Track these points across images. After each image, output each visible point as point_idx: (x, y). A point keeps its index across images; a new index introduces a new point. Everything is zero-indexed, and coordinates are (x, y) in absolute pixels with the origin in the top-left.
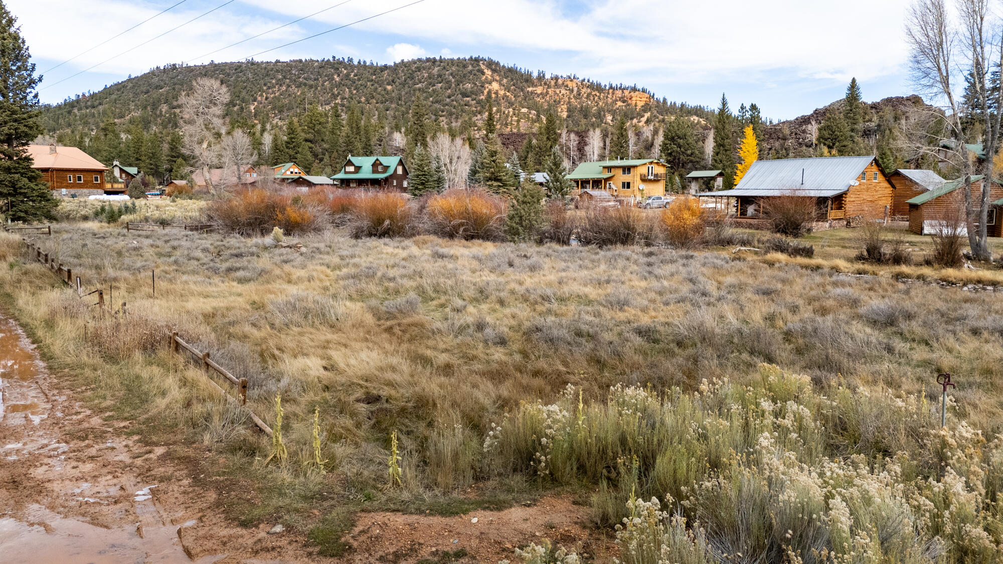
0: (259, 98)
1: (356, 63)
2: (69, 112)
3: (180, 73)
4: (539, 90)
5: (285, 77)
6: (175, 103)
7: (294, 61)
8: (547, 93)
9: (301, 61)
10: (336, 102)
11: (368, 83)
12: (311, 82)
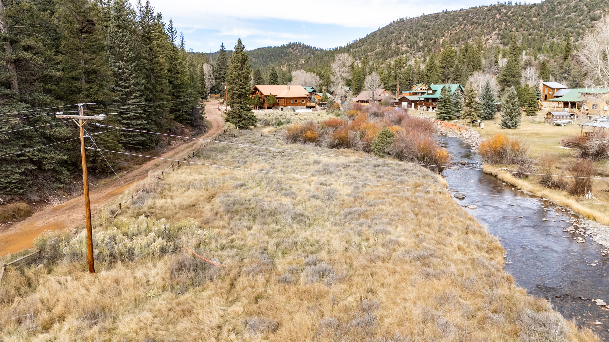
0: (446, 35)
1: (513, 4)
3: (405, 23)
5: (464, 20)
6: (399, 42)
7: (472, 8)
9: (476, 8)
10: (495, 32)
11: (520, 18)
12: (480, 21)
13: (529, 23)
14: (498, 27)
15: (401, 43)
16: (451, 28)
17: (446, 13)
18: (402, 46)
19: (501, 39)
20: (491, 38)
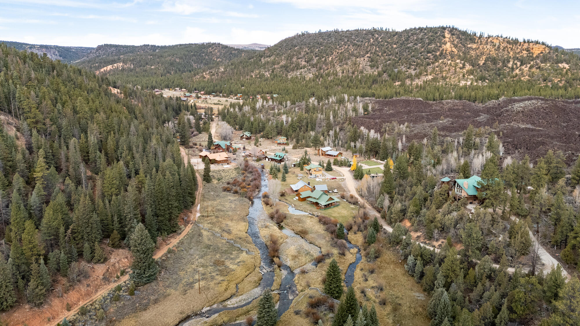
0: (334, 53)
1: (384, 29)
2: (260, 60)
3: (305, 38)
4: (474, 46)
5: (348, 41)
6: (300, 56)
7: (355, 30)
8: (479, 48)
10: (367, 55)
11: (386, 44)
12: (359, 43)
13: (390, 50)
14: (370, 50)
15: (301, 58)
16: (338, 47)
17: (336, 32)
18: (301, 61)
19: (371, 62)
20: (364, 60)
